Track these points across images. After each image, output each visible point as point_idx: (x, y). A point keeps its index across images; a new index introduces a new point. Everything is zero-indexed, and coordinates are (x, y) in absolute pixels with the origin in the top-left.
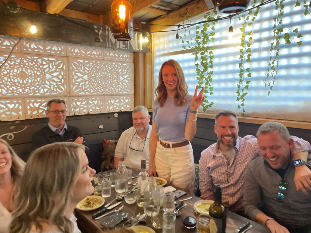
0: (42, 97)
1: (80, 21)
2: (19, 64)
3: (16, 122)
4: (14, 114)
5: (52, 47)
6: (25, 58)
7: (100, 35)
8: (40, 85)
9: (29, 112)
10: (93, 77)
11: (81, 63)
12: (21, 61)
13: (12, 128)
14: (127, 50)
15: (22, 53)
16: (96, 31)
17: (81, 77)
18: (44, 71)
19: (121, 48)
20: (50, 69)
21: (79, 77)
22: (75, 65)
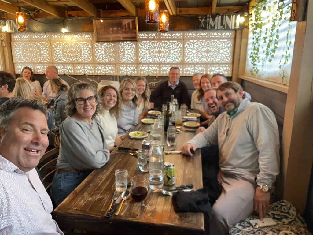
0: (168, 64)
1: (189, 15)
2: (158, 46)
3: (157, 77)
4: (155, 72)
5: (176, 34)
6: (161, 42)
7: (203, 22)
8: (167, 57)
9: (162, 72)
10: (199, 52)
11: (192, 42)
12: (159, 44)
13: (155, 80)
14: (225, 29)
15: (160, 40)
16: (200, 20)
17: (191, 52)
18: (170, 49)
19: (219, 28)
20: (173, 47)
21: (189, 52)
22: (188, 44)
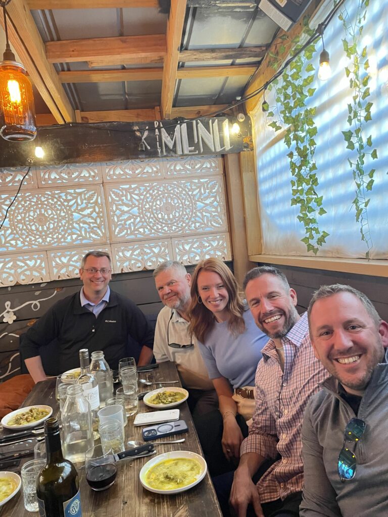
2: (36, 203)
3: (42, 286)
4: (36, 274)
5: (81, 173)
6: (43, 195)
7: (144, 139)
8: (66, 231)
9: (55, 271)
10: (147, 210)
11: (126, 190)
12: (38, 199)
13: (37, 293)
14: (199, 154)
15: (39, 188)
16: (138, 134)
17: (127, 212)
18: (70, 210)
19: (186, 152)
20: (78, 205)
21: (123, 212)
22: (117, 195)
